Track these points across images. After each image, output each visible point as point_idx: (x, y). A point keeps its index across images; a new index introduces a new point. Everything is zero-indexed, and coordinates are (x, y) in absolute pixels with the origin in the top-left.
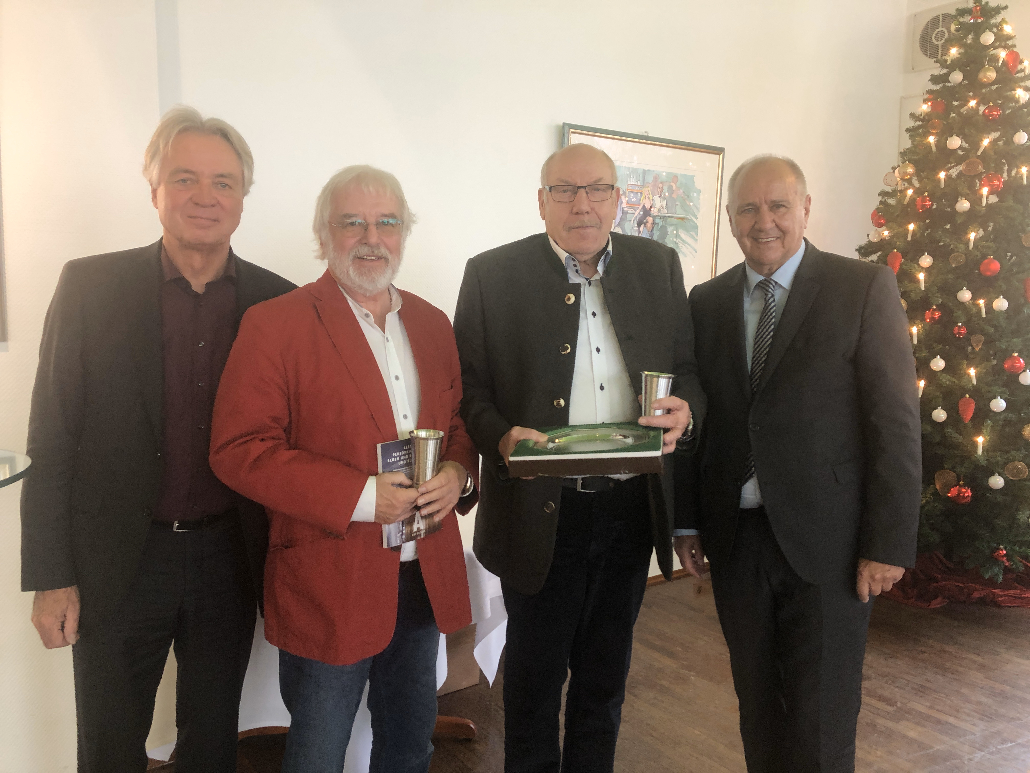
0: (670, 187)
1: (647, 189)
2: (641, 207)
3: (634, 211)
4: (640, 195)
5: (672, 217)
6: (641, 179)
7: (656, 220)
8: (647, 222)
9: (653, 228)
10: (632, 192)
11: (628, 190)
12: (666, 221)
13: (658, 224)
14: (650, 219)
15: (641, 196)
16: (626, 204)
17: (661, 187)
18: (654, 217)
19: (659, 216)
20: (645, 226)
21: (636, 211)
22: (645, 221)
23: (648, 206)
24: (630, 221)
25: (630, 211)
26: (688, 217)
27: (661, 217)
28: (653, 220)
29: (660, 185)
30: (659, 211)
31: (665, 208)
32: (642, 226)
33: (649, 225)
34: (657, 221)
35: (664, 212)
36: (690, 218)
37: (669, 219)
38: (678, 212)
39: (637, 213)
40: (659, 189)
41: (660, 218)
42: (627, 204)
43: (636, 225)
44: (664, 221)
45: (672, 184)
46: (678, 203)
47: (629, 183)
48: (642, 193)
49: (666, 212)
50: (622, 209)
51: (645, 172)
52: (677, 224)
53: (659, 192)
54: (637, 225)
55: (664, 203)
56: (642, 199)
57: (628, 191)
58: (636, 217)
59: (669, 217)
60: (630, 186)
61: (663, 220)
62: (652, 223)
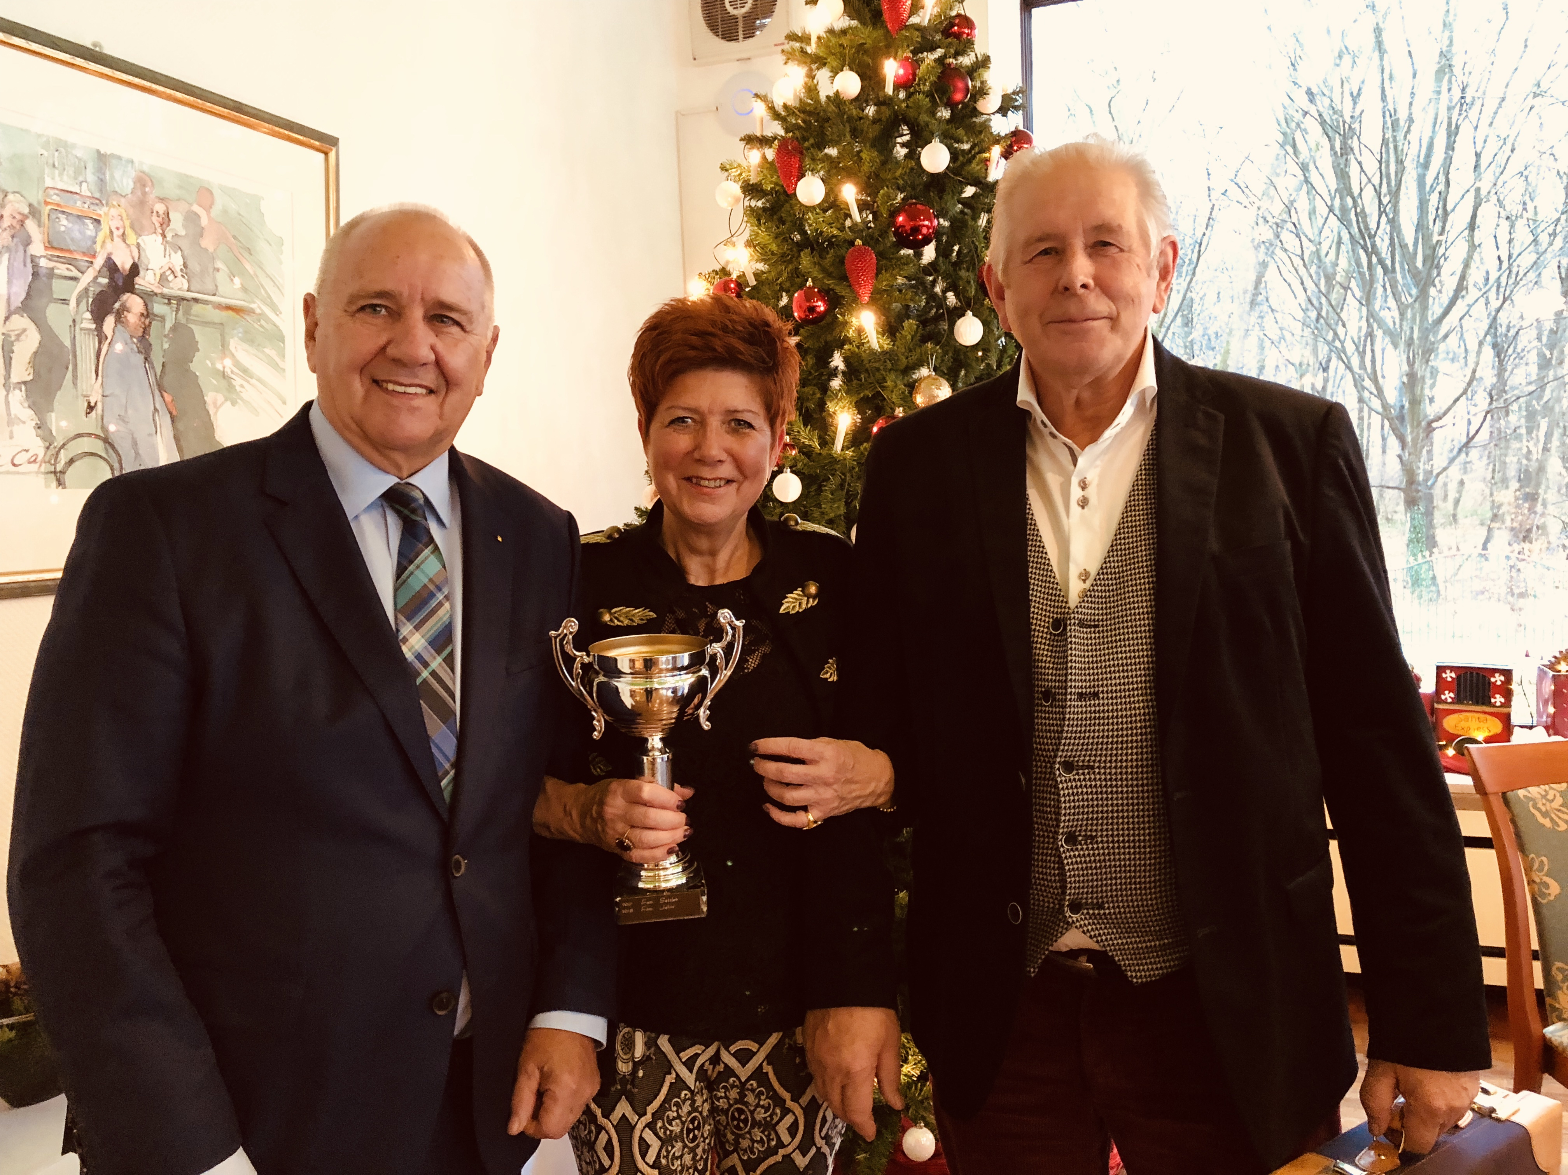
0: (192, 218)
1: (113, 212)
2: (99, 262)
3: (75, 273)
4: (91, 226)
5: (206, 302)
6: (91, 177)
7: (155, 305)
8: (124, 308)
9: (146, 330)
10: (63, 212)
11: (47, 203)
12: (187, 313)
13: (163, 318)
14: (134, 303)
15: (97, 230)
16: (46, 248)
17: (161, 213)
18: (148, 297)
19: (163, 296)
20: (119, 319)
21: (83, 273)
22: (117, 305)
23: (124, 262)
24: (65, 301)
25: (62, 269)
26: (253, 306)
27: (169, 299)
28: (146, 305)
29: (160, 208)
30: (163, 279)
31: (179, 274)
32: (110, 321)
33: (132, 318)
34: (158, 308)
35: (178, 286)
36: (258, 311)
37: (197, 308)
38: (221, 290)
39: (86, 279)
40: (155, 219)
41: (169, 303)
42: (50, 245)
43: (88, 315)
44: (181, 312)
45: (196, 208)
46: (219, 264)
47: (49, 183)
48: (98, 221)
49: (186, 286)
50: (32, 261)
51: (102, 159)
52: (222, 324)
53: (157, 225)
54: (92, 312)
55: (177, 261)
56: (99, 240)
57: (49, 207)
58: (86, 290)
59: (196, 300)
60: (52, 192)
61: (178, 310)
62: (142, 314)
